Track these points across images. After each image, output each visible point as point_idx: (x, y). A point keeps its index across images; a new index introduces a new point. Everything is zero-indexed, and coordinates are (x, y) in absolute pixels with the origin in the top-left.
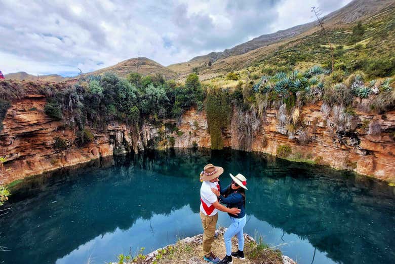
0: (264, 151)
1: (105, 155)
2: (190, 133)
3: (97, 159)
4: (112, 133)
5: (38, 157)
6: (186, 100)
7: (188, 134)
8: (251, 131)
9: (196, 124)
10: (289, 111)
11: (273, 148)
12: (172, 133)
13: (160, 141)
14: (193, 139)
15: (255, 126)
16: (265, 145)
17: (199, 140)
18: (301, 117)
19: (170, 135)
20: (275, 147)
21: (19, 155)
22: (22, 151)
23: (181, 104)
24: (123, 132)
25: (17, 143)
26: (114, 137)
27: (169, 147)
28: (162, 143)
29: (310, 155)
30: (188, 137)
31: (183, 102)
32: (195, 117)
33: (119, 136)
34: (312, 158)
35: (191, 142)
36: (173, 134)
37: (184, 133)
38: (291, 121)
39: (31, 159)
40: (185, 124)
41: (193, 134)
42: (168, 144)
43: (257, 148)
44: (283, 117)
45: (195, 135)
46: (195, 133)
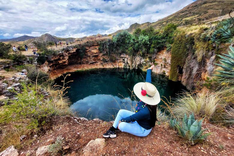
1: (120, 67)
2: (162, 65)
3: (117, 68)
4: (123, 58)
5: (99, 63)
6: (158, 43)
7: (160, 65)
9: (165, 60)
12: (151, 63)
14: (164, 69)
21: (94, 61)
22: (95, 61)
23: (155, 46)
24: (127, 58)
25: (93, 58)
26: (124, 60)
28: (145, 67)
30: (160, 67)
31: (156, 45)
32: (165, 55)
33: (126, 59)
35: (162, 71)
37: (158, 64)
39: (97, 63)
40: (160, 59)
41: (163, 66)
45: (165, 67)
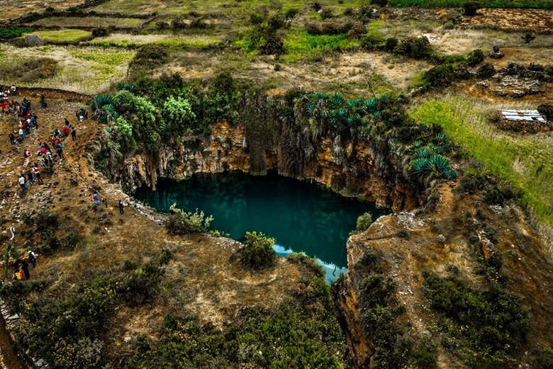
0: (318, 180)
2: (219, 152)
7: (217, 154)
8: (304, 156)
9: (229, 141)
10: (343, 144)
11: (327, 178)
12: (194, 155)
13: (178, 166)
14: (224, 160)
15: (308, 152)
16: (319, 174)
17: (232, 160)
18: (355, 152)
19: (192, 157)
20: (330, 176)
24: (136, 164)
27: (191, 173)
28: (180, 168)
29: (362, 189)
30: (216, 158)
31: (214, 117)
32: (227, 132)
33: (131, 169)
34: (363, 192)
35: (221, 164)
36: (196, 155)
37: (211, 152)
38: (346, 154)
40: (213, 141)
41: (224, 154)
42: (189, 168)
43: (309, 175)
44: (337, 149)
45: (227, 154)
46: (226, 151)
